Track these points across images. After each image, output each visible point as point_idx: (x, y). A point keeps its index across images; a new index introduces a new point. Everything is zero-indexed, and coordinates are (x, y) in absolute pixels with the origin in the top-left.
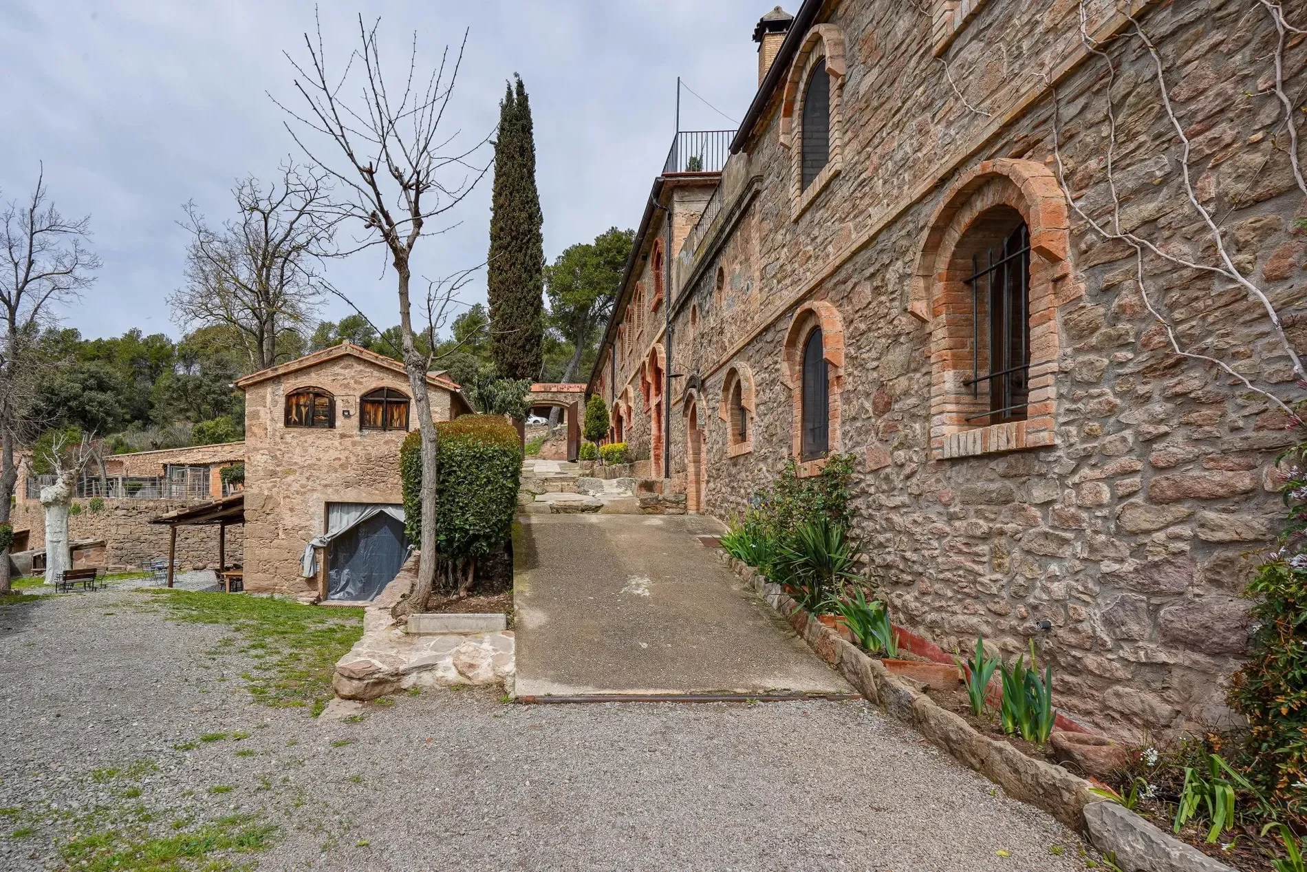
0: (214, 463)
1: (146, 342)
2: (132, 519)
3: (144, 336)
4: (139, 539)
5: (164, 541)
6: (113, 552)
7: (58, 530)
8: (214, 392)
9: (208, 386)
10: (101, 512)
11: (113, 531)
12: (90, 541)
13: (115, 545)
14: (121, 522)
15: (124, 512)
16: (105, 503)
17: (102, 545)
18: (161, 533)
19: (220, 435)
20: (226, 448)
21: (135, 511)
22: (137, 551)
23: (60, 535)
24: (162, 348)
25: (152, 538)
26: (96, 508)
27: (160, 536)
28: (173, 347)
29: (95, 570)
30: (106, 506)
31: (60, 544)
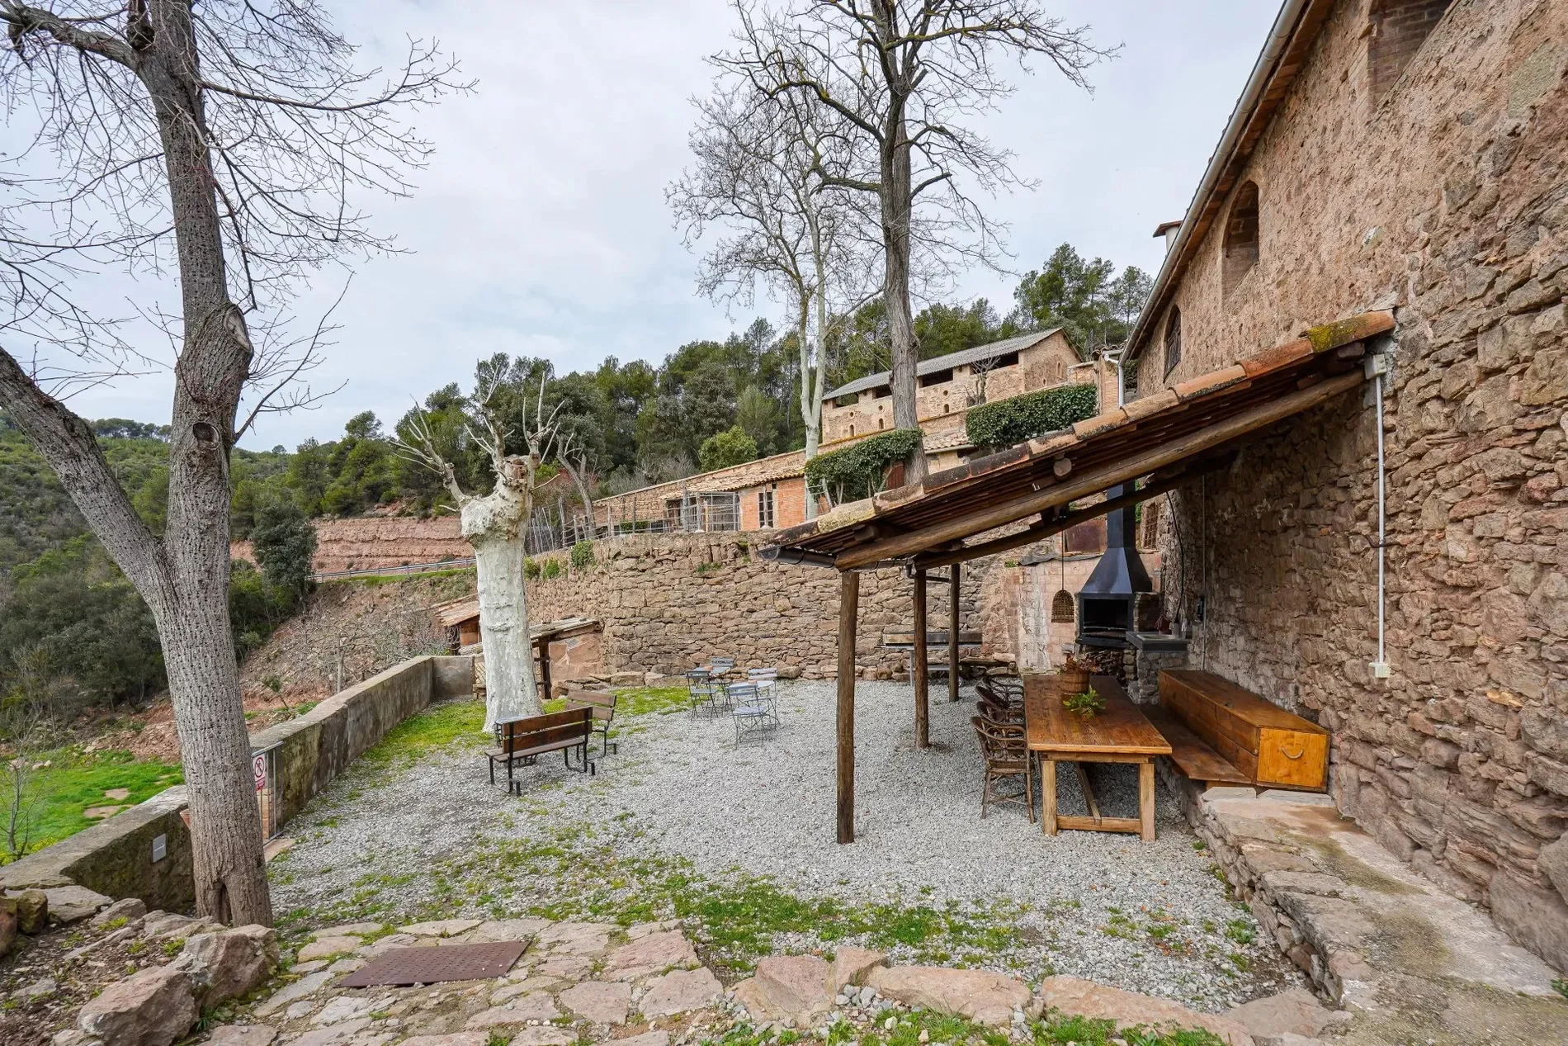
0: (746, 487)
1: (624, 372)
2: (645, 577)
3: (621, 365)
4: (660, 616)
5: (709, 619)
6: (615, 644)
7: (503, 601)
8: (711, 415)
9: (704, 406)
10: (589, 568)
11: (615, 603)
12: (575, 622)
13: (621, 630)
14: (628, 583)
15: (631, 562)
16: (595, 550)
17: (596, 628)
18: (702, 602)
19: (742, 452)
20: (754, 468)
21: (650, 561)
22: (658, 639)
23: (507, 613)
24: (642, 374)
25: (686, 612)
26: (582, 561)
27: (700, 609)
28: (655, 373)
29: (587, 713)
30: (597, 556)
31: (510, 637)
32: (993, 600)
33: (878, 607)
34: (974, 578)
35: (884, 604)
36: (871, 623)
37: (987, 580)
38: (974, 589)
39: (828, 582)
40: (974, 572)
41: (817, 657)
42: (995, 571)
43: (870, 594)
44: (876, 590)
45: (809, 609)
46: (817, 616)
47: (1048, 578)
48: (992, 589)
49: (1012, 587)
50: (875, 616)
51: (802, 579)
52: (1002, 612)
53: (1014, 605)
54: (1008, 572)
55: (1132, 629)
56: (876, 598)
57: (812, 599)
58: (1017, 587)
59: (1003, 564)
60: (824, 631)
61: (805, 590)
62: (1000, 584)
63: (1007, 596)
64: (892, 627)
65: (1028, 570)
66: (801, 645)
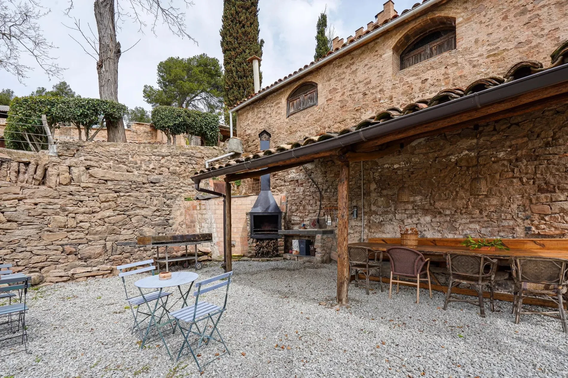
32: (180, 219)
33: (101, 222)
34: (168, 206)
35: (106, 220)
36: (94, 234)
37: (175, 207)
38: (168, 213)
39: (52, 200)
40: (168, 202)
41: (40, 265)
42: (179, 203)
43: (93, 212)
44: (98, 210)
45: (30, 223)
46: (41, 229)
47: (217, 207)
48: (178, 213)
49: (191, 212)
50: (99, 229)
51: (20, 196)
52: (184, 226)
53: (192, 222)
54: (188, 203)
55: (281, 229)
56: (99, 216)
57: (33, 213)
58: (195, 211)
59: (183, 199)
60: (48, 242)
61: (22, 206)
62: (183, 210)
63: (188, 217)
64: (113, 237)
65: (203, 202)
66: (21, 255)
